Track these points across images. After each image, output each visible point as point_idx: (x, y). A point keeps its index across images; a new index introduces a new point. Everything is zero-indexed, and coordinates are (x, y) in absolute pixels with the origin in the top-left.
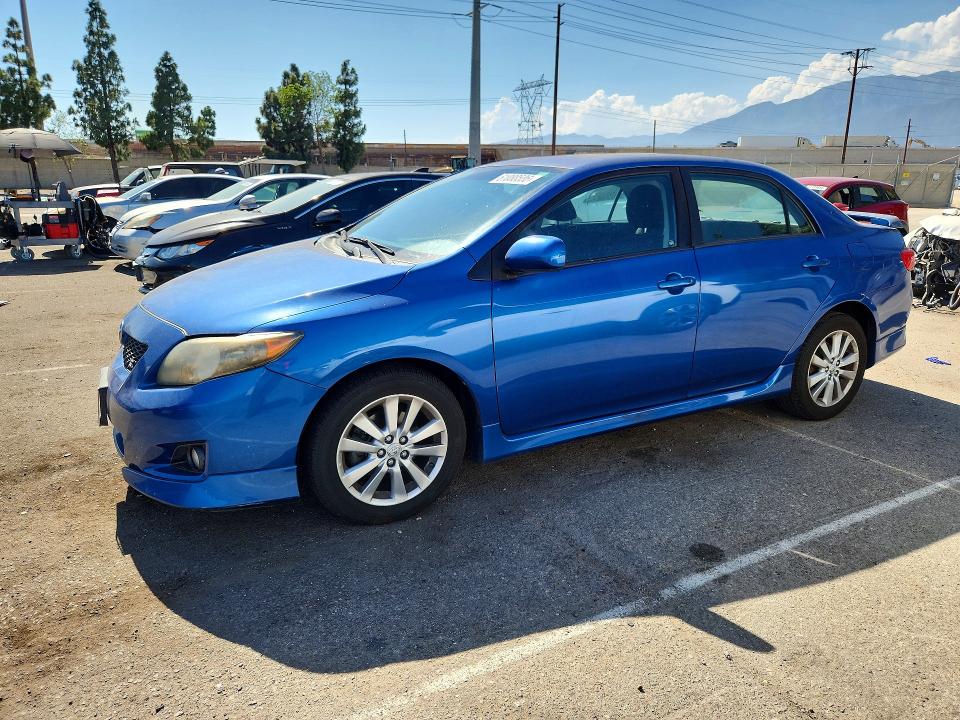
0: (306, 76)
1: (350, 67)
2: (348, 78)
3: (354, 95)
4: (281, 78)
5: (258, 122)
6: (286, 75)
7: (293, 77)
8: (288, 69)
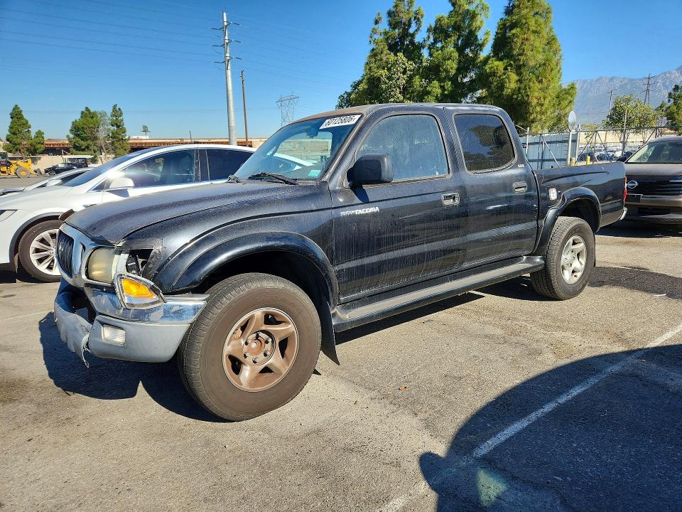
0: (94, 113)
1: (117, 108)
2: (117, 112)
3: (122, 120)
4: (80, 115)
5: (68, 136)
6: (82, 113)
7: (87, 114)
8: (84, 110)
